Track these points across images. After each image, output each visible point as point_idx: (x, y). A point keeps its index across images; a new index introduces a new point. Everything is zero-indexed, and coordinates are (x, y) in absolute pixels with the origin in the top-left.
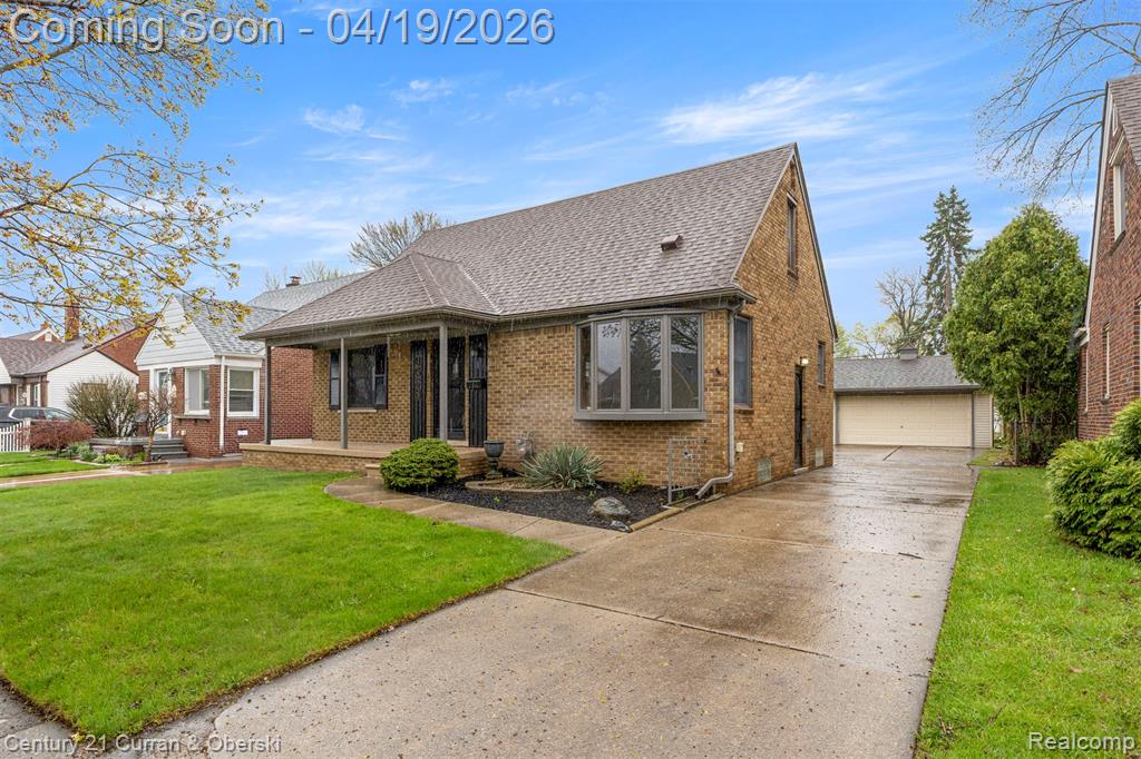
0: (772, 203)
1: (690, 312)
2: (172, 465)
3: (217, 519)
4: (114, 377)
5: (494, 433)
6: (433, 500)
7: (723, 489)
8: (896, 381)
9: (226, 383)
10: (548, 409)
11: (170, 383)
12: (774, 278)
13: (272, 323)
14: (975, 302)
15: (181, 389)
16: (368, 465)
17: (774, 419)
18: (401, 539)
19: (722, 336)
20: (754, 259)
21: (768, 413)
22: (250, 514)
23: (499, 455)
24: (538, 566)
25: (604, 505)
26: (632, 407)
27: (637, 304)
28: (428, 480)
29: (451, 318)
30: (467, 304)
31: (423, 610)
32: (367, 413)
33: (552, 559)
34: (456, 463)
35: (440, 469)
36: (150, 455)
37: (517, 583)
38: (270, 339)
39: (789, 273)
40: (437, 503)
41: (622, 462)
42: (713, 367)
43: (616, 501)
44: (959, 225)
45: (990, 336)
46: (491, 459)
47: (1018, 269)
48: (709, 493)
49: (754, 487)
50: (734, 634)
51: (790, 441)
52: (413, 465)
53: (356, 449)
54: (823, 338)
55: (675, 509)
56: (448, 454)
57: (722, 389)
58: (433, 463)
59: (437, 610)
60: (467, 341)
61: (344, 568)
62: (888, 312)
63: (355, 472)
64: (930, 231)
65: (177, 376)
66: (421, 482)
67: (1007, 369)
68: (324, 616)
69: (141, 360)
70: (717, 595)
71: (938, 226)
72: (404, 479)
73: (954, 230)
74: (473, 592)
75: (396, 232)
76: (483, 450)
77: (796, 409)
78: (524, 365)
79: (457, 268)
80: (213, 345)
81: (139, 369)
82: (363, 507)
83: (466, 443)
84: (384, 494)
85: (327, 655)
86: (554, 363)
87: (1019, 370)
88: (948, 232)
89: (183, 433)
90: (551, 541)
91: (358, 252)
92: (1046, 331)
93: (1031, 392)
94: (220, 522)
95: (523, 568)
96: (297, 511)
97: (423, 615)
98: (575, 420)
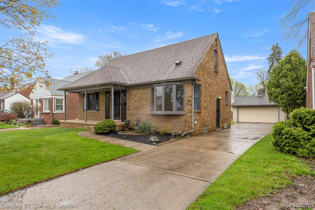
0: (209, 51)
1: (182, 83)
2: (39, 126)
3: (45, 141)
4: (24, 101)
5: (128, 118)
6: (107, 137)
7: (190, 135)
8: (256, 103)
9: (55, 103)
10: (143, 111)
11: (39, 103)
12: (209, 73)
13: (66, 86)
14: (275, 79)
15: (42, 104)
16: (92, 127)
17: (209, 114)
18: (93, 147)
19: (190, 90)
20: (202, 68)
21: (206, 112)
22: (54, 140)
23: (129, 124)
24: (127, 154)
25: (152, 138)
26: (165, 111)
27: (166, 81)
28: (107, 131)
29: (115, 85)
30: (120, 81)
31: (91, 165)
32: (93, 112)
33: (132, 152)
34: (115, 126)
35: (110, 128)
36: (32, 124)
37: (120, 159)
38: (66, 90)
39: (215, 71)
40: (107, 138)
41: (163, 126)
42: (187, 99)
43: (156, 137)
44: (279, 55)
45: (278, 90)
46: (126, 125)
47: (287, 69)
48: (185, 135)
49: (201, 134)
50: (169, 172)
51: (214, 121)
52: (102, 127)
53: (89, 122)
54: (227, 90)
55: (174, 140)
56: (113, 124)
57: (190, 106)
58: (108, 126)
59: (95, 165)
60: (121, 91)
61: (74, 154)
62: (259, 81)
63: (89, 129)
64: (270, 56)
65: (41, 101)
66: (105, 132)
67: (283, 99)
68: (64, 166)
69: (31, 95)
70: (171, 162)
71: (272, 55)
72: (99, 131)
73: (277, 56)
74: (106, 161)
75: (109, 58)
76: (124, 123)
77: (217, 111)
78: (136, 98)
79: (119, 70)
80: (51, 92)
81: (30, 98)
82: (86, 138)
83: (120, 121)
84: (94, 135)
85: (61, 176)
86: (145, 98)
87: (287, 100)
88: (275, 57)
89: (43, 117)
90: (134, 148)
91: (98, 63)
92: (295, 88)
93: (291, 106)
94: (45, 142)
95: (122, 155)
96: (68, 139)
97: (90, 166)
98: (150, 114)
